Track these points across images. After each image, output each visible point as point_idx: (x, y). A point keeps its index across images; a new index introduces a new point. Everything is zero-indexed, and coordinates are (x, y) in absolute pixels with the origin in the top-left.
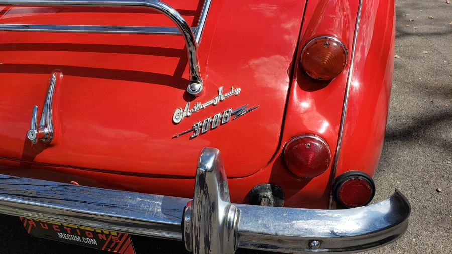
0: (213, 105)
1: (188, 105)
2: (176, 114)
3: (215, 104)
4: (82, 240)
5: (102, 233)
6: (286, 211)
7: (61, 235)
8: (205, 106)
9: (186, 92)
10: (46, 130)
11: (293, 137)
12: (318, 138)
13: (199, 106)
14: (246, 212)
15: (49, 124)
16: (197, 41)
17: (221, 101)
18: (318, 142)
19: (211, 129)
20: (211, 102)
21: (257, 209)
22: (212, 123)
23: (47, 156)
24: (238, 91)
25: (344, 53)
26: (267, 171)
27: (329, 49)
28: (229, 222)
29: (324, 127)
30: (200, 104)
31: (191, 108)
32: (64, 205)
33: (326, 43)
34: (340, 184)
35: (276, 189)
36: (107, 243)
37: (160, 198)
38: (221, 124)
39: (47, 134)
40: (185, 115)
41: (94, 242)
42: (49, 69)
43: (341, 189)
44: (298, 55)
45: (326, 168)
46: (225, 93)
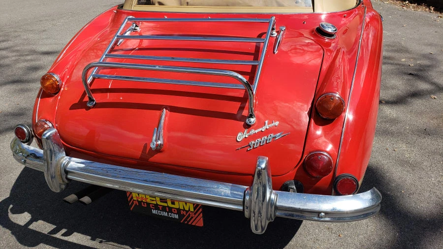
0: (262, 131)
1: (246, 131)
2: (239, 135)
3: (263, 130)
4: (168, 215)
5: (184, 210)
6: (305, 196)
7: (154, 212)
8: (256, 131)
9: (245, 123)
10: (159, 142)
11: (310, 153)
12: (325, 154)
13: (253, 132)
14: (281, 195)
15: (161, 139)
16: (254, 93)
17: (267, 129)
18: (326, 157)
19: (260, 146)
20: (260, 130)
21: (288, 194)
22: (260, 142)
24: (277, 123)
25: (342, 104)
26: (293, 172)
27: (333, 102)
28: (272, 200)
29: (330, 147)
30: (254, 130)
31: (248, 132)
33: (332, 98)
34: (338, 181)
36: (185, 217)
37: (229, 185)
38: (266, 143)
39: (161, 144)
40: (244, 136)
41: (177, 216)
43: (339, 183)
44: (314, 103)
45: (330, 172)
46: (269, 124)
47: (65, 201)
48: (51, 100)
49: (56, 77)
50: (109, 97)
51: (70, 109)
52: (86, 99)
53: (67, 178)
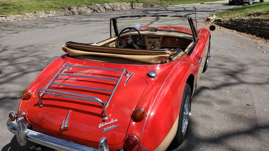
2: (99, 125)
3: (110, 123)
8: (107, 124)
9: (103, 120)
10: (66, 126)
11: (129, 135)
12: (135, 136)
13: (106, 124)
15: (67, 124)
17: (112, 123)
18: (135, 138)
19: (108, 131)
22: (108, 129)
23: (65, 133)
26: (122, 144)
27: (139, 112)
31: (104, 124)
32: (68, 148)
35: (125, 149)
38: (111, 130)
39: (66, 127)
40: (102, 126)
42: (68, 109)
45: (136, 145)
46: (113, 120)
47: (29, 149)
48: (27, 101)
49: (30, 91)
50: (51, 102)
51: (34, 106)
52: (40, 103)
53: (27, 140)
